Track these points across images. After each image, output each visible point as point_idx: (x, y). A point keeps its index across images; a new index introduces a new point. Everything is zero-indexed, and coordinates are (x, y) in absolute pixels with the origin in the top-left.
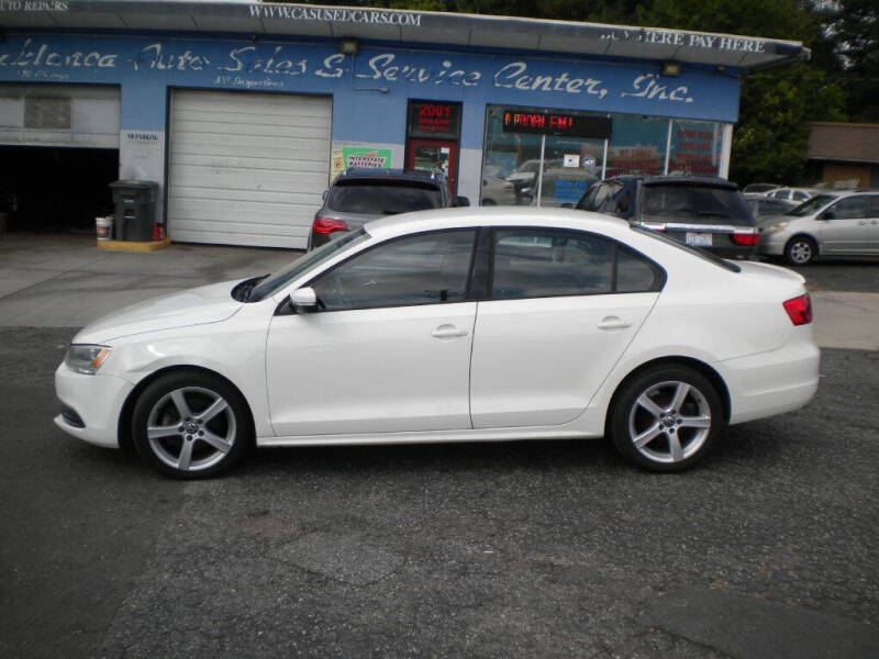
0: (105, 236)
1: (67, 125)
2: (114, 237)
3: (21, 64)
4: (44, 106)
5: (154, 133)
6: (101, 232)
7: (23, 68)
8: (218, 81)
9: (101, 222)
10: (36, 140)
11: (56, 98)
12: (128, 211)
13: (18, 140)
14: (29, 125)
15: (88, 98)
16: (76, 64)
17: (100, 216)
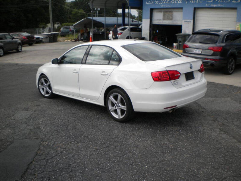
0: (175, 48)
1: (172, 19)
2: (177, 49)
3: (161, 3)
4: (167, 14)
5: (190, 20)
6: (174, 47)
7: (162, 4)
8: (207, 5)
9: (175, 44)
10: (165, 23)
11: (170, 12)
12: (180, 42)
13: (161, 23)
14: (164, 19)
15: (176, 11)
16: (173, 3)
17: (175, 43)
